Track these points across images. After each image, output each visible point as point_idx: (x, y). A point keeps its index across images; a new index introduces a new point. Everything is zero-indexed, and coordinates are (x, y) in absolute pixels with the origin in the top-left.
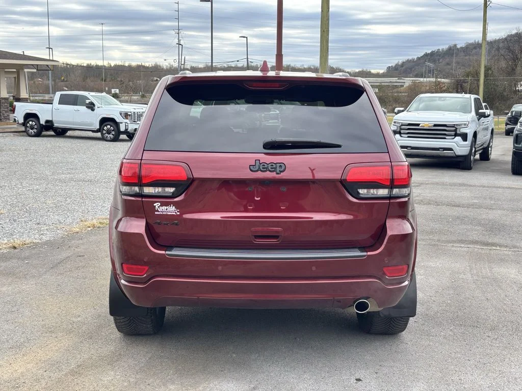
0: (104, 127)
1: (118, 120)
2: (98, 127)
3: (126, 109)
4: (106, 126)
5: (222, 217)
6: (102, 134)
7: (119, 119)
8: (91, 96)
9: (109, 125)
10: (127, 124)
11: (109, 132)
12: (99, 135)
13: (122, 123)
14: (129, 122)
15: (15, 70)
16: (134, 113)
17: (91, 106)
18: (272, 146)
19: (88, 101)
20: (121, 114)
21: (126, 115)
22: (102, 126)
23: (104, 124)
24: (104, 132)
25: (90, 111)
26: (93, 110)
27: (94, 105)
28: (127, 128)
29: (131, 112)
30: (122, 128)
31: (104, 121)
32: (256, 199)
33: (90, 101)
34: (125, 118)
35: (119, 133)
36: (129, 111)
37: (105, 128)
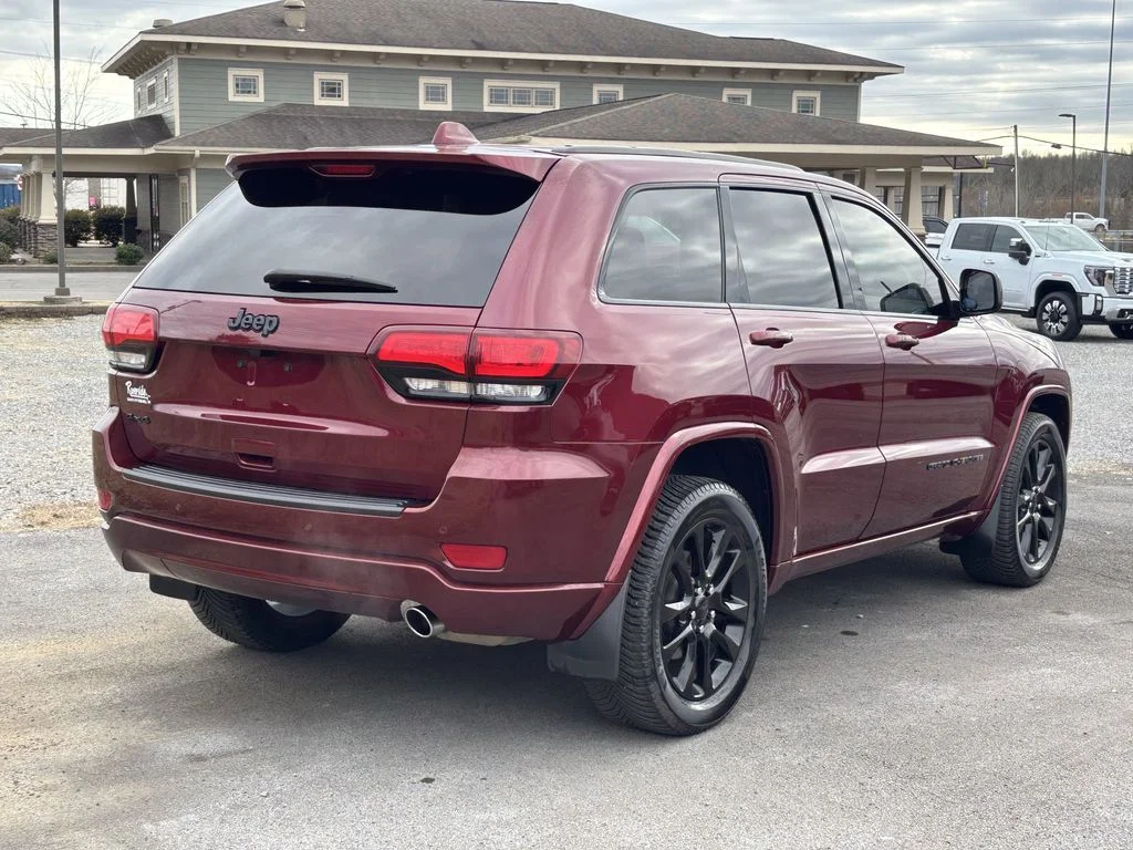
0: (1045, 304)
1: (1078, 289)
2: (1032, 304)
3: (1103, 260)
4: (1051, 301)
5: (203, 415)
6: (1041, 322)
7: (1080, 284)
8: (1025, 227)
9: (1058, 299)
10: (1099, 298)
11: (1055, 317)
12: (1033, 322)
13: (1087, 295)
14: (1105, 293)
15: (902, 170)
16: (1123, 270)
17: (1022, 253)
18: (284, 283)
19: (1014, 241)
20: (1087, 273)
21: (1100, 276)
22: (1042, 303)
23: (1047, 297)
24: (1045, 316)
25: (1016, 263)
26: (1024, 262)
27: (1028, 250)
28: (1099, 307)
29: (1114, 268)
30: (1088, 308)
31: (1048, 289)
32: (249, 383)
33: (1019, 240)
34: (1096, 282)
35: (1079, 319)
36: (1110, 265)
37: (1048, 307)
